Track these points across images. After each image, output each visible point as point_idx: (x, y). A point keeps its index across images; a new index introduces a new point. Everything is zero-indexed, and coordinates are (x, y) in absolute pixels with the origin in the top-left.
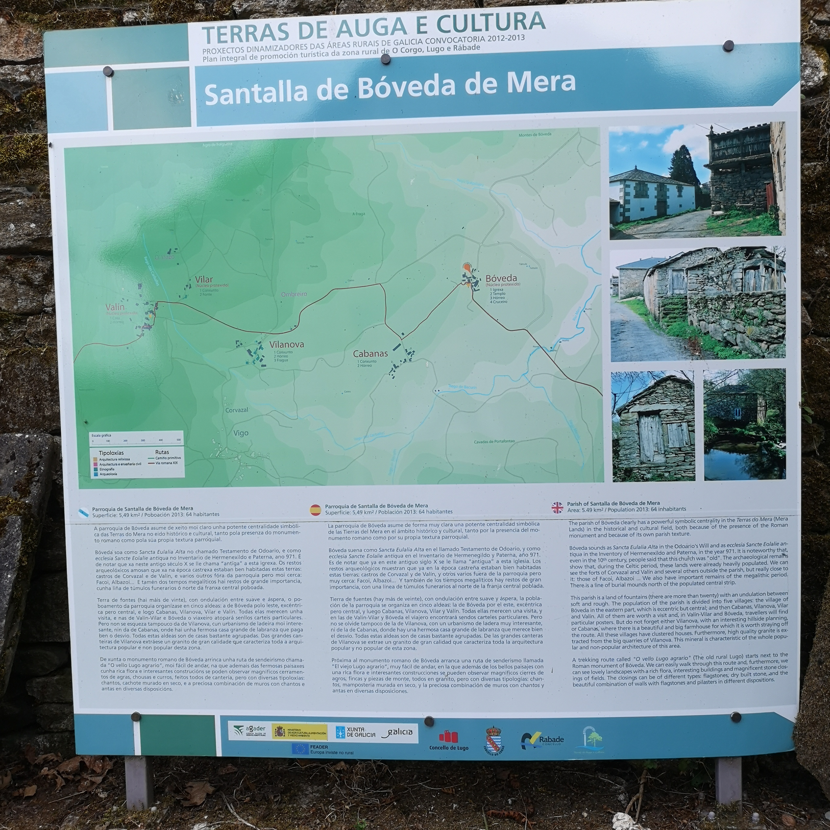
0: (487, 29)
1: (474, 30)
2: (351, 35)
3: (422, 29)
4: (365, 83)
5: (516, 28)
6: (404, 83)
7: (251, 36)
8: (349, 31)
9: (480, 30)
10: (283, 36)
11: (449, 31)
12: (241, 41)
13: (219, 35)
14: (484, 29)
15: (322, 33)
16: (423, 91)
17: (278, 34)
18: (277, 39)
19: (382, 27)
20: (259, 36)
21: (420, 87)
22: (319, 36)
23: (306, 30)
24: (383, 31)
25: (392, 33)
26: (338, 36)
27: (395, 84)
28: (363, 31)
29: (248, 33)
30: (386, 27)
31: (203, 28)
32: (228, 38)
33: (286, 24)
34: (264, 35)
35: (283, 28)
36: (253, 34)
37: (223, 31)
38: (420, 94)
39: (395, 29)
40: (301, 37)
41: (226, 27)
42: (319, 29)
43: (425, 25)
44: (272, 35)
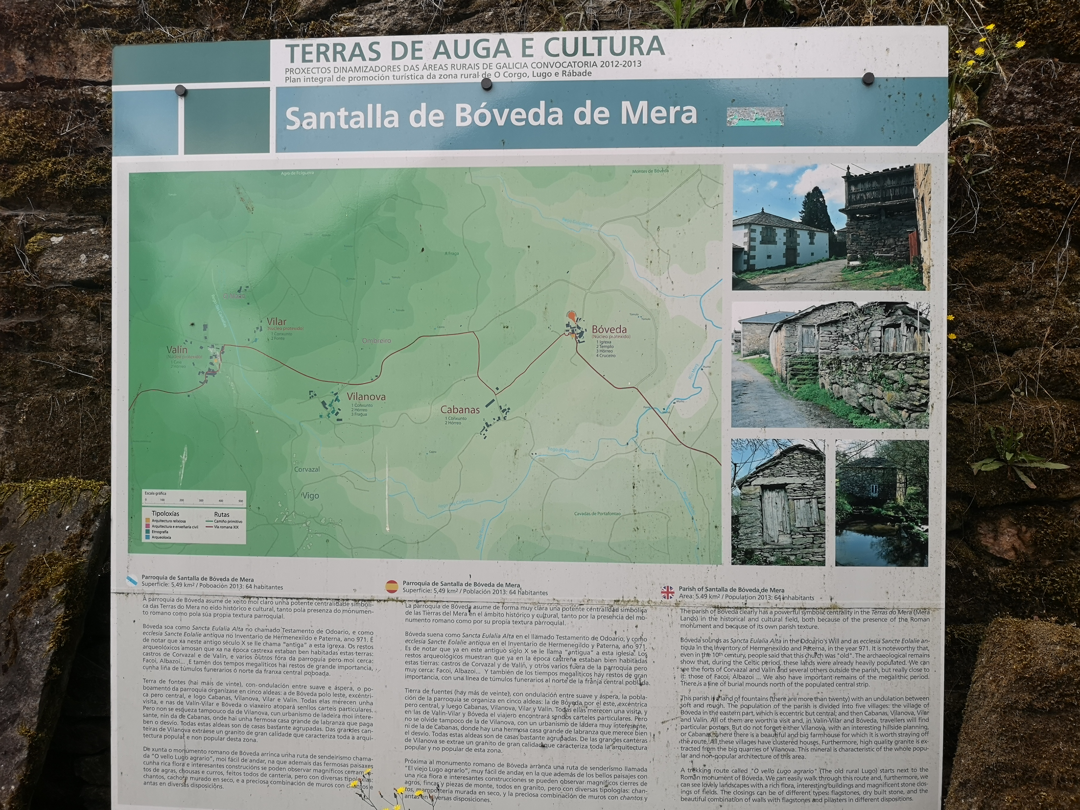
0: (600, 54)
1: (585, 54)
2: (449, 57)
3: (528, 51)
4: (463, 110)
5: (632, 53)
6: (506, 111)
7: (338, 56)
8: (446, 53)
9: (592, 55)
10: (375, 56)
11: (558, 55)
12: (327, 60)
13: (304, 53)
14: (596, 53)
15: (417, 54)
16: (527, 120)
17: (368, 54)
18: (367, 59)
19: (484, 49)
20: (347, 56)
21: (524, 116)
22: (414, 57)
23: (400, 50)
24: (484, 53)
25: (495, 56)
26: (435, 57)
27: (496, 111)
28: (462, 52)
29: (335, 52)
30: (488, 49)
31: (287, 46)
32: (313, 57)
33: (378, 43)
34: (353, 55)
35: (374, 47)
36: (341, 53)
37: (308, 49)
38: (523, 123)
39: (497, 51)
40: (394, 58)
41: (311, 45)
42: (414, 50)
43: (531, 47)
44: (362, 55)
